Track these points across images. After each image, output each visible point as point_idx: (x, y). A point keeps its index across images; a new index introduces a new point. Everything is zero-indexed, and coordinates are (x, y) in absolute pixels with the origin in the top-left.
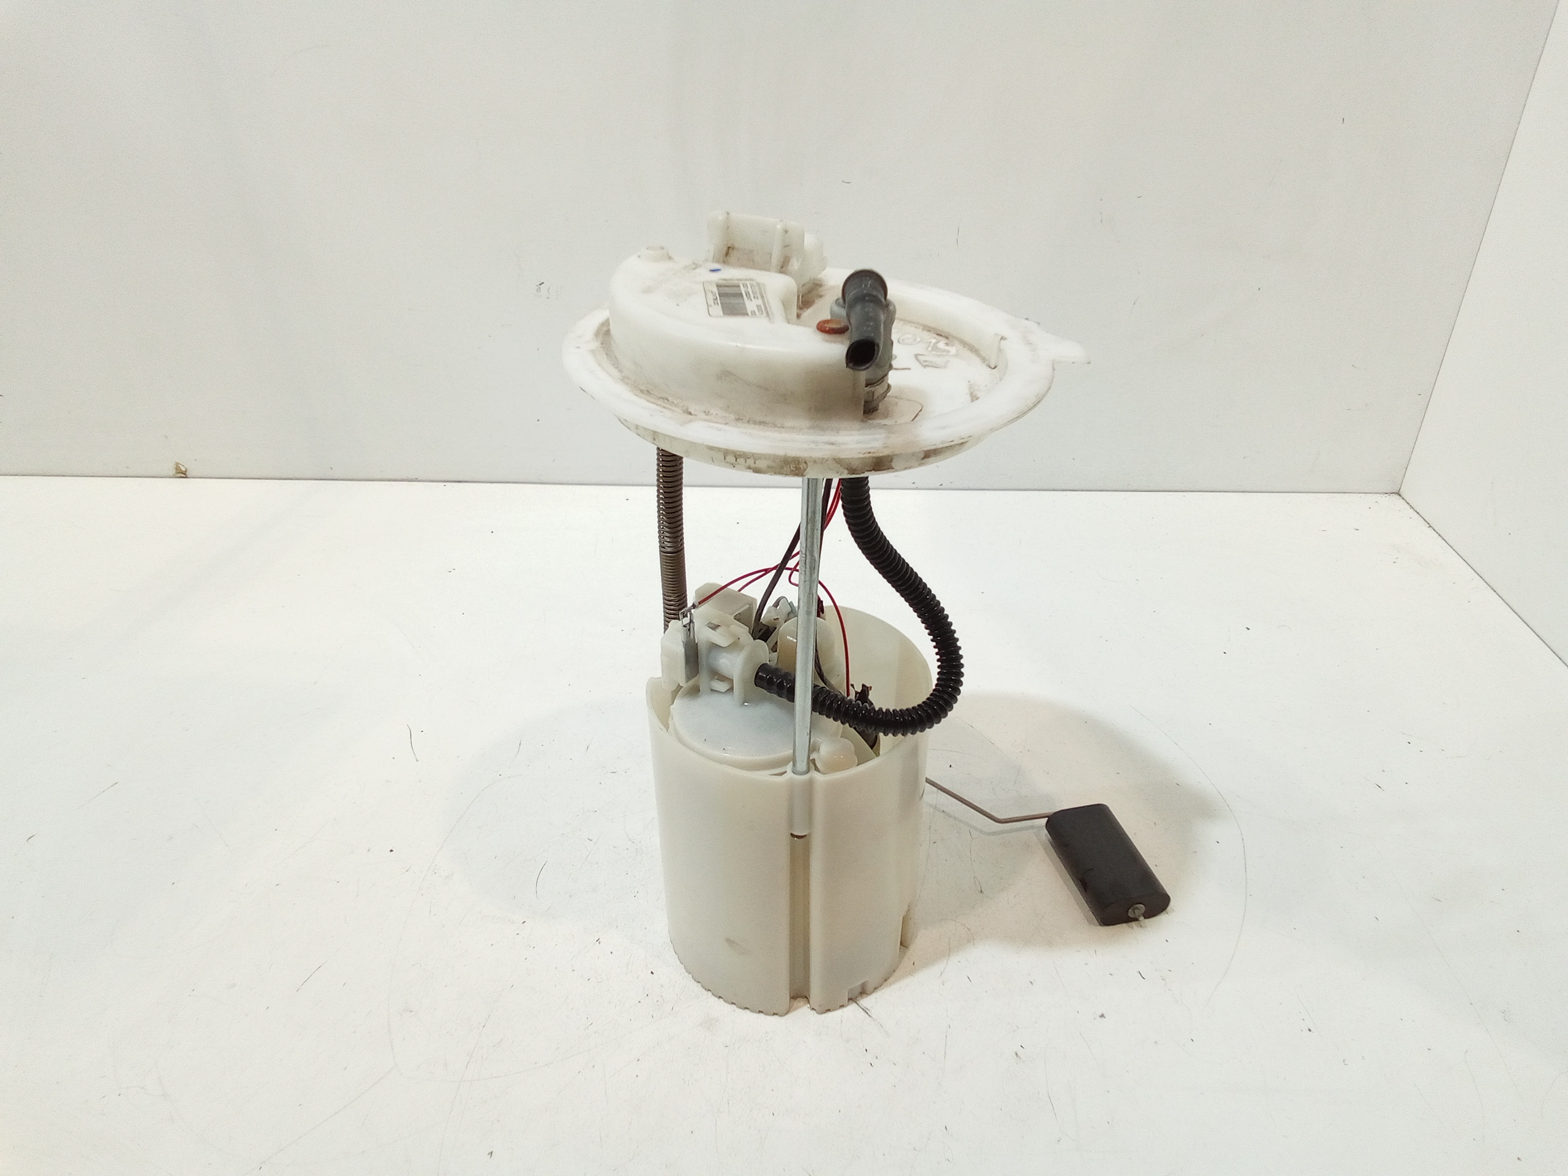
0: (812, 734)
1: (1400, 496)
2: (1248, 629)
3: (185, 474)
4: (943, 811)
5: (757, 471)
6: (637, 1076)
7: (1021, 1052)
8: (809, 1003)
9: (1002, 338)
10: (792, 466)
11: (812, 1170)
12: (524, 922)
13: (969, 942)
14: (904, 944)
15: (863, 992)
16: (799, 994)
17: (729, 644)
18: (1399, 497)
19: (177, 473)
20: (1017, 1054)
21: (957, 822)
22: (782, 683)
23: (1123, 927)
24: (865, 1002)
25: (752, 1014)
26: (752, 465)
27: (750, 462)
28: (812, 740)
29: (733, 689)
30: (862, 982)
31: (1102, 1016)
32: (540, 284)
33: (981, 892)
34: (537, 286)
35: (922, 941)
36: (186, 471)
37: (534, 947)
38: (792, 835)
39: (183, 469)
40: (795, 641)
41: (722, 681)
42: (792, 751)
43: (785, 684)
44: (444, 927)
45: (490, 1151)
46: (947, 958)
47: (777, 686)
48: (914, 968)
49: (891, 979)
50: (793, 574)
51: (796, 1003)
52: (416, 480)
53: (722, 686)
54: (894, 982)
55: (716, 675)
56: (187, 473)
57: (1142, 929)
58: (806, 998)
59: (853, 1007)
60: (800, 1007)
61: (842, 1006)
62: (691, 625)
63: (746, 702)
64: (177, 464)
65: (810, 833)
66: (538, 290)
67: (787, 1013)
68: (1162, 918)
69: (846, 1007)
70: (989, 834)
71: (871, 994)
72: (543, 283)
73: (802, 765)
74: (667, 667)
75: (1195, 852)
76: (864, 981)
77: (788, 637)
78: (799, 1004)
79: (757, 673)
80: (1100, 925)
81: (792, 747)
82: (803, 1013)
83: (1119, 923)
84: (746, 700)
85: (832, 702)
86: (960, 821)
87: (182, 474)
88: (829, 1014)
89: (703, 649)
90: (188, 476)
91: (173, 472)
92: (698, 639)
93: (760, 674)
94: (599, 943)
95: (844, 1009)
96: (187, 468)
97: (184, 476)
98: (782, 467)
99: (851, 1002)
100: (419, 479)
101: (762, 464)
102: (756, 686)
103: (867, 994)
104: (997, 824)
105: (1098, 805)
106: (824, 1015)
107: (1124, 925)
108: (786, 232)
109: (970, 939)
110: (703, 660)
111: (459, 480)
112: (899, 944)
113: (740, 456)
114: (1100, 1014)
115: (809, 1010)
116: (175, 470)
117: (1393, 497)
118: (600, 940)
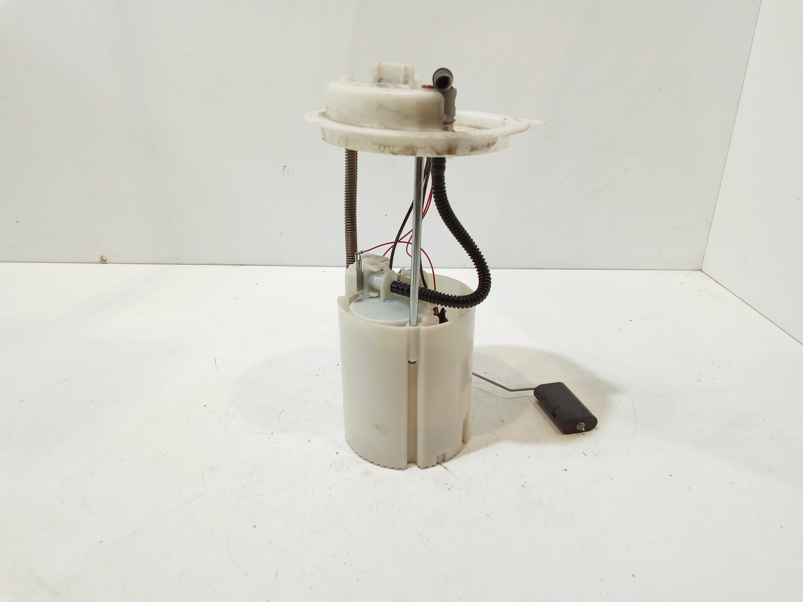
0: (418, 314)
1: (701, 271)
2: (631, 321)
3: (105, 262)
4: (483, 390)
5: (394, 154)
6: (330, 494)
7: (524, 484)
8: (417, 465)
9: (505, 119)
10: (409, 150)
11: (420, 532)
12: (272, 434)
13: (496, 441)
14: (464, 441)
15: (444, 461)
16: (412, 461)
17: (376, 296)
19: (101, 261)
20: (523, 485)
21: (489, 394)
22: (403, 288)
23: (575, 435)
24: (445, 464)
25: (388, 469)
26: (392, 151)
27: (391, 149)
28: (418, 316)
29: (380, 296)
30: (444, 453)
31: (566, 470)
32: (285, 167)
33: (503, 421)
34: (283, 167)
35: (473, 441)
37: (277, 444)
38: (409, 362)
39: (105, 259)
40: (410, 278)
41: (374, 292)
42: (409, 319)
43: (405, 288)
44: (231, 436)
45: (254, 525)
46: (486, 447)
47: (401, 290)
48: (470, 451)
49: (458, 456)
50: (408, 246)
51: (410, 465)
53: (375, 295)
54: (459, 457)
55: (372, 289)
56: (107, 261)
57: (583, 436)
58: (415, 463)
59: (439, 467)
60: (413, 466)
61: (433, 466)
62: (360, 261)
63: (386, 300)
64: (102, 256)
65: (417, 361)
66: (284, 169)
67: (406, 469)
68: (593, 432)
69: (436, 466)
70: (506, 399)
71: (448, 461)
72: (286, 166)
73: (414, 322)
74: (348, 285)
75: (609, 406)
76: (445, 452)
77: (406, 277)
78: (412, 466)
79: (392, 285)
80: (563, 434)
81: (409, 317)
82: (414, 469)
83: (573, 433)
84: (386, 299)
85: (428, 293)
86: (491, 394)
87: (104, 261)
88: (427, 470)
89: (365, 274)
90: (107, 262)
91: (99, 260)
92: (363, 269)
93: (393, 285)
94: (310, 442)
95: (435, 468)
96: (107, 258)
98: (406, 151)
99: (438, 464)
100: (221, 264)
101: (397, 150)
102: (391, 291)
103: (446, 461)
104: (509, 392)
105: (559, 383)
106: (424, 470)
107: (575, 434)
108: (406, 69)
109: (498, 440)
110: (365, 282)
111: (240, 264)
112: (462, 441)
113: (387, 146)
114: (564, 469)
115: (417, 468)
116: (100, 259)
117: (699, 272)
118: (311, 440)
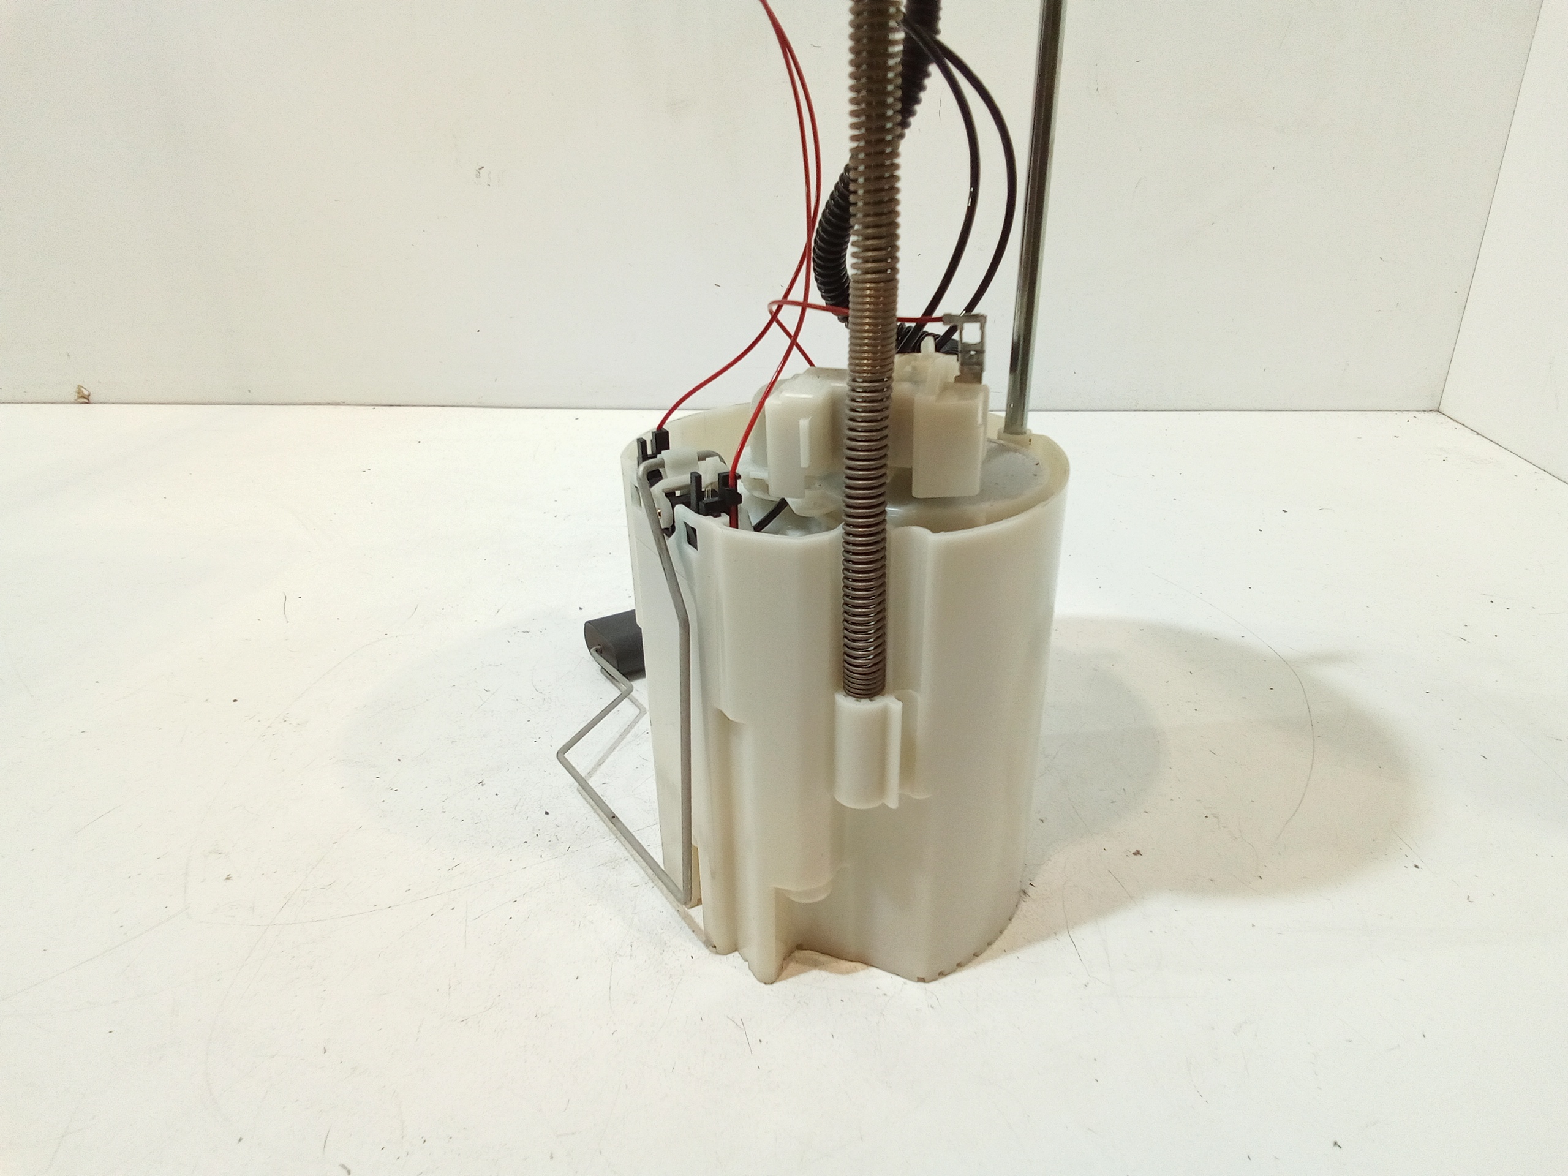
1: (1440, 412)
2: (1285, 511)
3: (88, 399)
18: (1439, 414)
19: (79, 397)
31: (1137, 853)
32: (480, 169)
34: (477, 170)
36: (89, 396)
39: (86, 393)
52: (343, 404)
56: (90, 398)
64: (79, 387)
66: (478, 175)
72: (483, 167)
87: (84, 399)
90: (91, 401)
91: (74, 396)
96: (91, 392)
97: (87, 401)
100: (348, 403)
111: (389, 403)
114: (1134, 852)
116: (76, 394)
117: (1435, 414)
118: (484, 783)
